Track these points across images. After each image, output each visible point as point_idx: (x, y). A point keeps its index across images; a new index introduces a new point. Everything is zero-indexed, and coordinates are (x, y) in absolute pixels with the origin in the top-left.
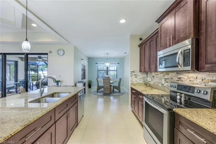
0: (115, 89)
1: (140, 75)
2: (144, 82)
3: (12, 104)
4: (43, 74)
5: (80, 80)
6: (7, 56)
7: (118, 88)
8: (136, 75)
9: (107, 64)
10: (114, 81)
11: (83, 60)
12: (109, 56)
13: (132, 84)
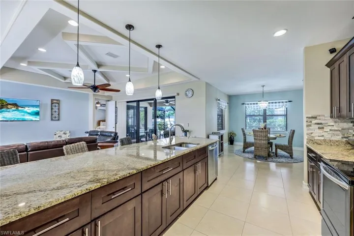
0: (278, 150)
1: (333, 124)
2: (345, 139)
3: (143, 154)
4: (170, 122)
5: (216, 130)
6: (140, 103)
7: (288, 149)
8: (321, 124)
9: (263, 105)
10: (278, 135)
11: (219, 100)
12: (266, 89)
13: (310, 140)
